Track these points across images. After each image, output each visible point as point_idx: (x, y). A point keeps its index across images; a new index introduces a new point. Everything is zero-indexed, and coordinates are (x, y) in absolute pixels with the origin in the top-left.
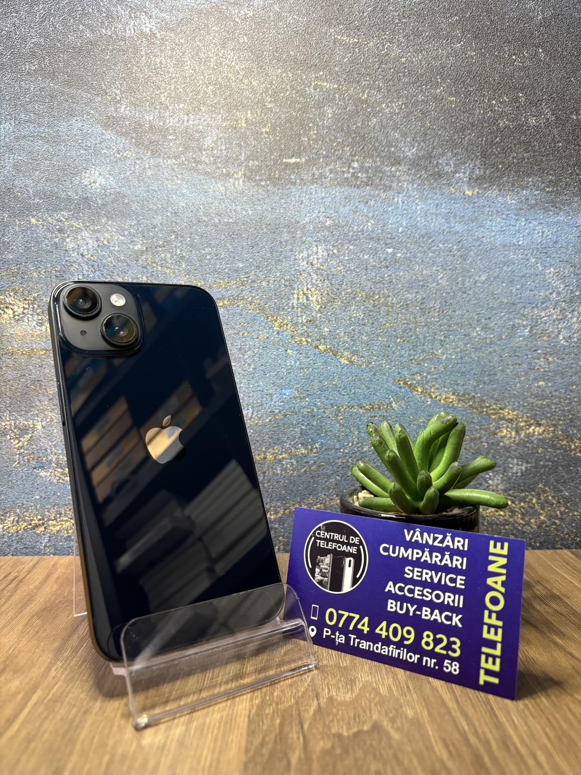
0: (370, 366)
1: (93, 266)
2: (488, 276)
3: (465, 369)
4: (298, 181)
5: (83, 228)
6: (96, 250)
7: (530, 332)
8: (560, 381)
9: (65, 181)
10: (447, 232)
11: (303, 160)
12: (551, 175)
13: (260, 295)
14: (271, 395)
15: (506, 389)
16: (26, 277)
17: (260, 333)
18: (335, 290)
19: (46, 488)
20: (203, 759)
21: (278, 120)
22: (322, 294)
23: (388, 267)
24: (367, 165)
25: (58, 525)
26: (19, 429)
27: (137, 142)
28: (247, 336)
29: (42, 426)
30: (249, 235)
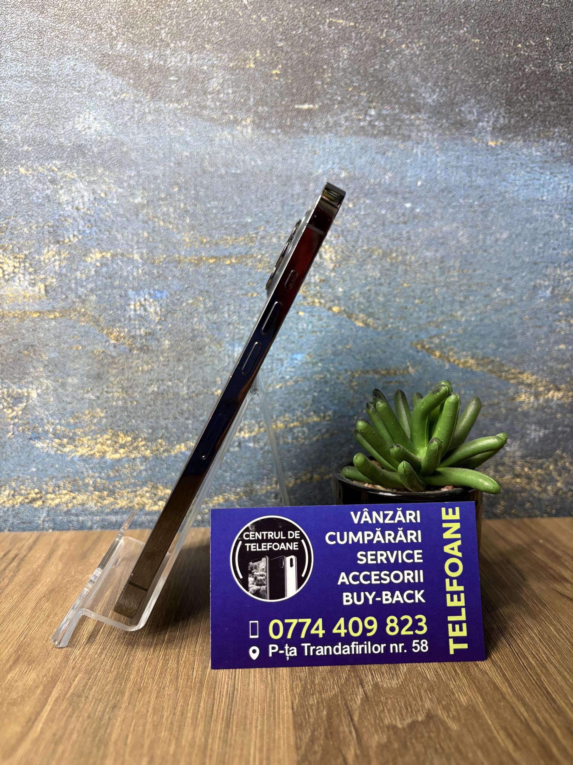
0: (387, 329)
1: (89, 221)
2: (510, 233)
3: (484, 332)
4: (311, 129)
5: (77, 179)
6: (92, 203)
7: (552, 292)
9: (57, 126)
10: (468, 187)
11: (317, 106)
13: (270, 252)
14: (281, 360)
15: (526, 352)
16: (16, 232)
18: (351, 248)
19: (43, 459)
21: (289, 62)
22: (336, 252)
23: (406, 223)
24: (384, 112)
25: (57, 499)
26: (13, 397)
27: (136, 83)
28: (256, 297)
29: (38, 394)
30: (258, 188)
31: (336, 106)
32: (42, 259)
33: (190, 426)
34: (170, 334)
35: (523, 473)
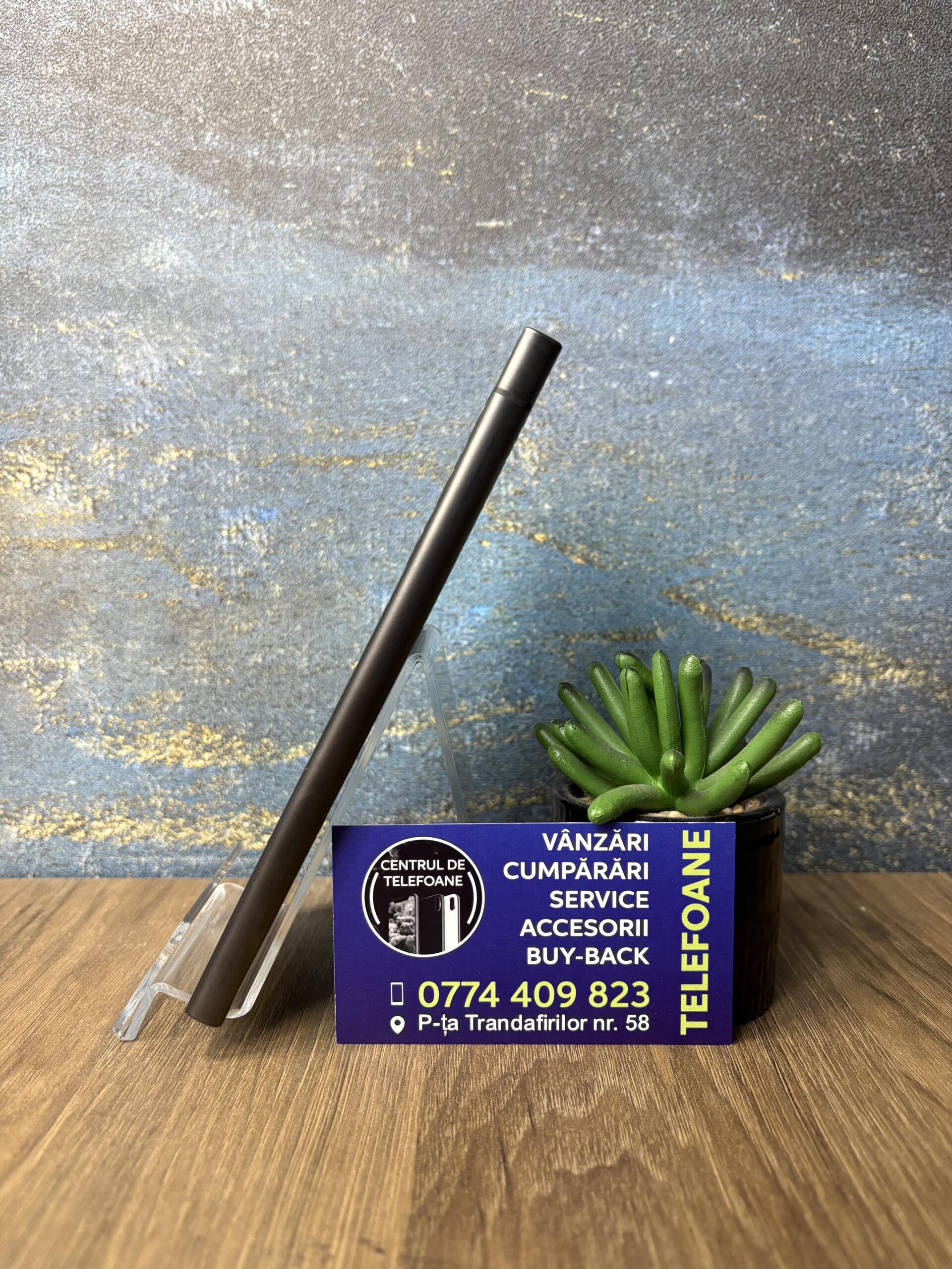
0: (620, 568)
1: (160, 402)
4: (501, 259)
7: (888, 510)
8: (937, 593)
9: (114, 260)
11: (510, 223)
12: (926, 245)
13: (437, 449)
14: (455, 616)
15: (847, 606)
16: (51, 420)
18: (563, 441)
19: (87, 767)
20: (343, 1211)
21: (467, 157)
22: (540, 448)
24: (616, 231)
26: (42, 671)
27: (233, 194)
28: (415, 518)
31: (540, 223)
32: (89, 460)
33: (312, 718)
34: (283, 575)
35: (845, 801)
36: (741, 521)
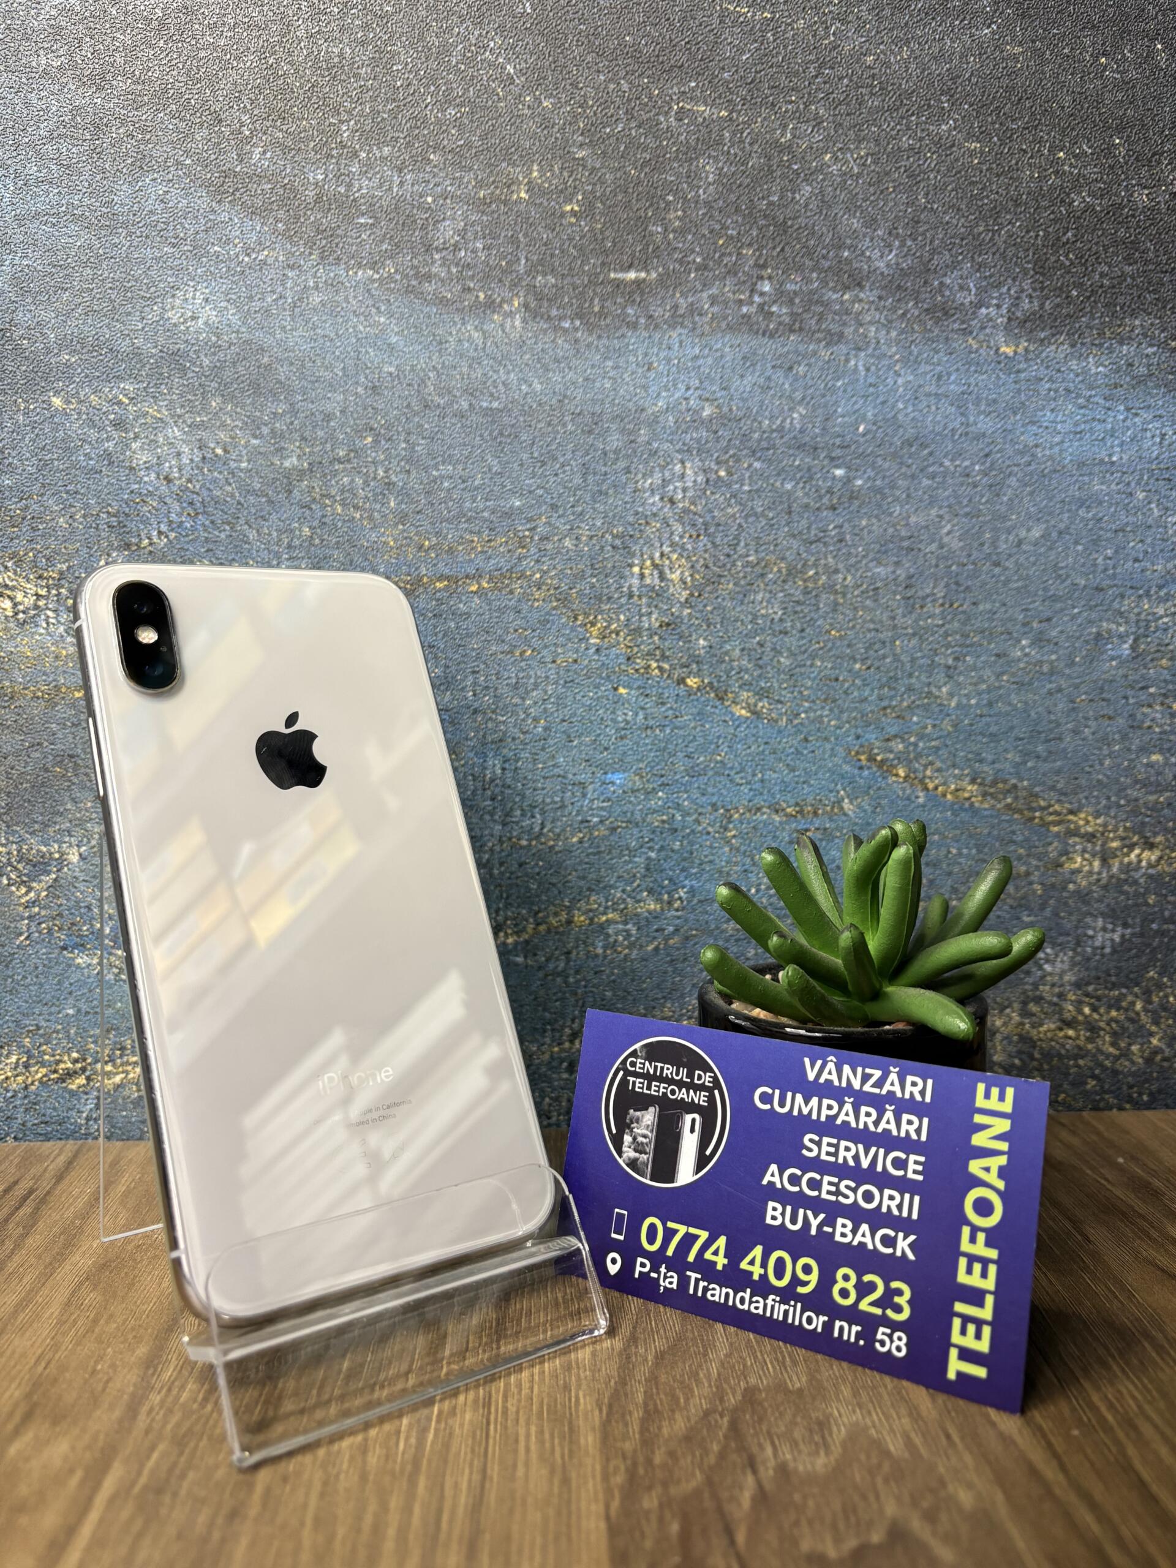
0: (796, 722)
1: (191, 503)
2: (1047, 529)
3: (997, 728)
4: (642, 321)
5: (168, 419)
6: (198, 468)
7: (1133, 648)
9: (129, 314)
10: (961, 435)
11: (654, 275)
13: (559, 567)
14: (581, 786)
15: (1083, 769)
16: (40, 527)
17: (560, 651)
18: (722, 558)
19: (90, 991)
21: (598, 188)
22: (692, 567)
23: (834, 509)
24: (790, 287)
25: (117, 1073)
26: (29, 862)
27: (289, 229)
28: (531, 657)
29: (80, 855)
30: (535, 437)
31: (693, 275)
35: (1080, 1018)
36: (950, 662)
